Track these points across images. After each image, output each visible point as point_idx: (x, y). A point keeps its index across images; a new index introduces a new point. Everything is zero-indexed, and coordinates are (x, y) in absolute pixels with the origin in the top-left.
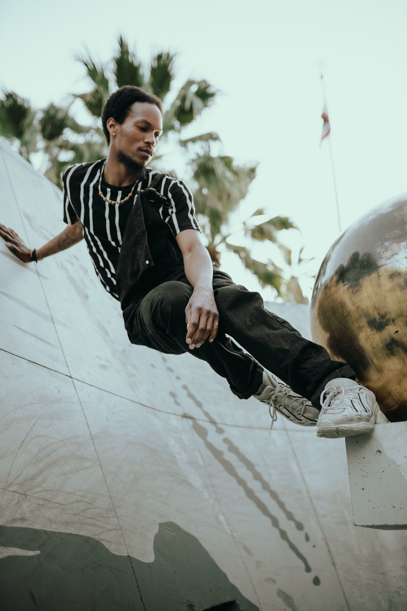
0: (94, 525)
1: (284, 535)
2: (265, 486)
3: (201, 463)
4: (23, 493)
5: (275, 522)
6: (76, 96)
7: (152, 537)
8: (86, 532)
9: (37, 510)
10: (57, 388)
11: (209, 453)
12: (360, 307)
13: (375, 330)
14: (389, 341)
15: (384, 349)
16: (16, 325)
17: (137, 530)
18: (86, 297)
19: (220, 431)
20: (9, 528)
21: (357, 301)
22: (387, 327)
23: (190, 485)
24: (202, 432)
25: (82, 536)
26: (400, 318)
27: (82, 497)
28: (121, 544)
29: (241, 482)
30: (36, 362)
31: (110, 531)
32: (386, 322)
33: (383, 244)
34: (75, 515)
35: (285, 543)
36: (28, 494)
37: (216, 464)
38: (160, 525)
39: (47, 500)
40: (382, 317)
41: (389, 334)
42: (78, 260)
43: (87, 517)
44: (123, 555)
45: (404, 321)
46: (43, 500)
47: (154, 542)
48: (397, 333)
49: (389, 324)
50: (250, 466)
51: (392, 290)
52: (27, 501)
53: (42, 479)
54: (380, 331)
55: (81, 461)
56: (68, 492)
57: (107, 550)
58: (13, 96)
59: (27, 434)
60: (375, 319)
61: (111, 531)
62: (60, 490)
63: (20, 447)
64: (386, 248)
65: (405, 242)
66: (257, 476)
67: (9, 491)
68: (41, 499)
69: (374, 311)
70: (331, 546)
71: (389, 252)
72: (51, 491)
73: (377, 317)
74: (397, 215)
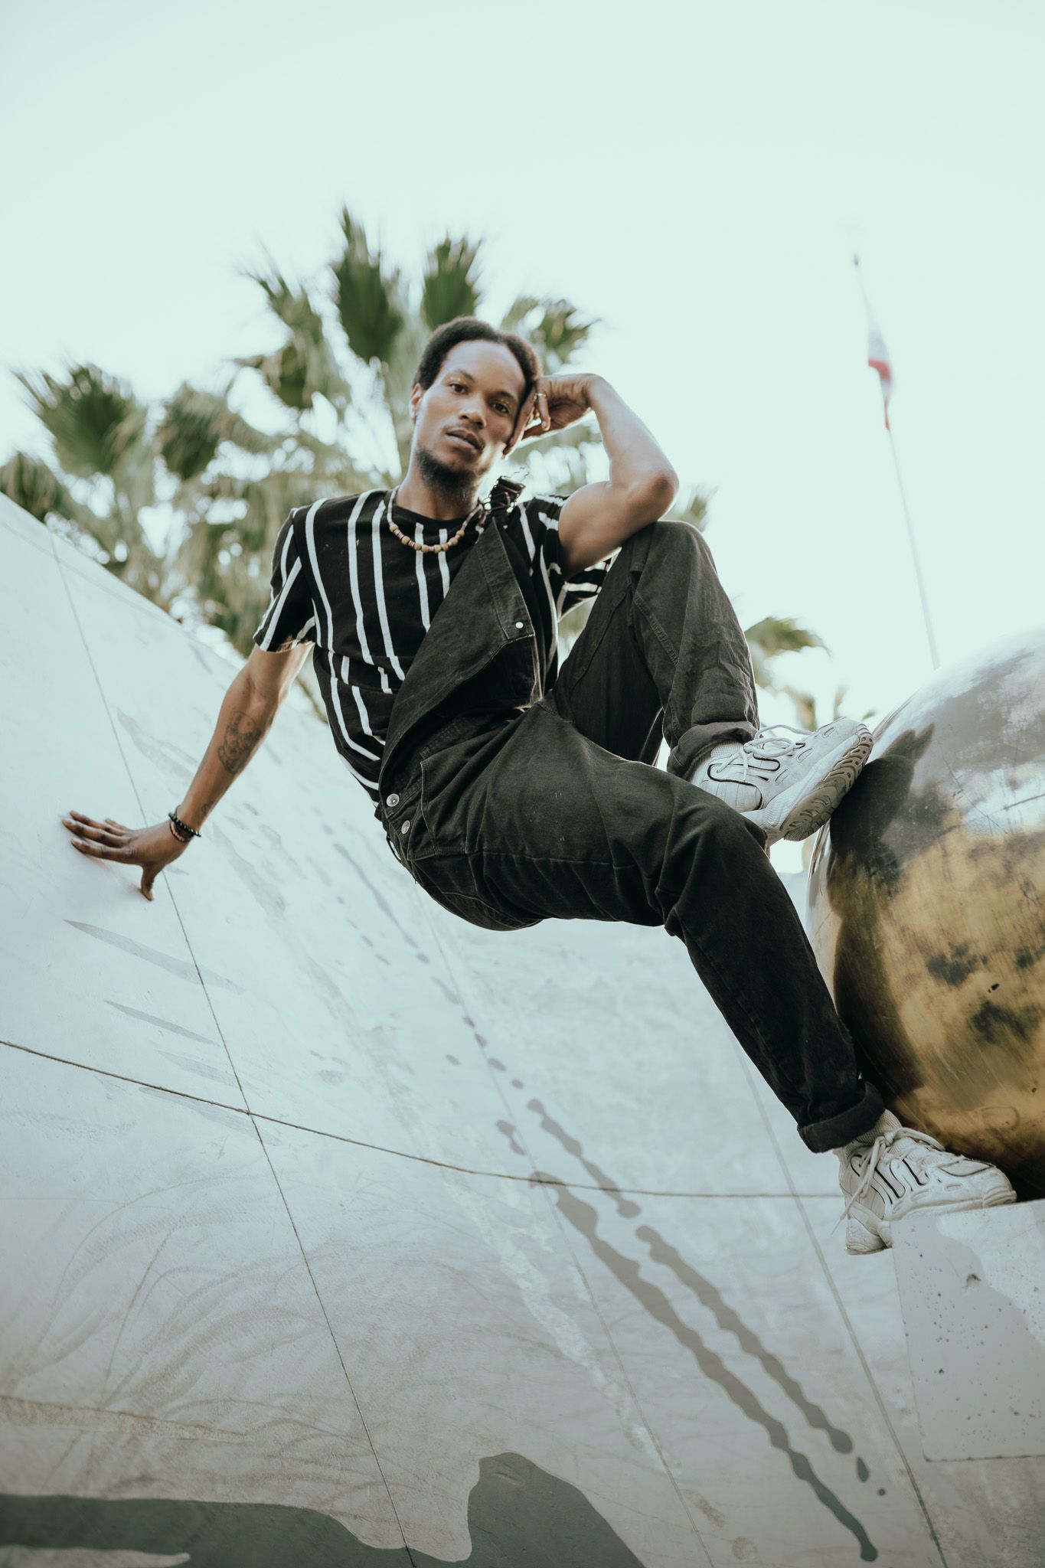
0: (318, 1478)
1: (802, 1467)
2: (750, 1343)
3: (584, 1296)
4: (144, 1415)
5: (778, 1436)
6: (242, 363)
7: (465, 1497)
8: (297, 1497)
9: (179, 1454)
10: (216, 1144)
11: (602, 1268)
12: (908, 928)
13: (946, 983)
14: (979, 1009)
15: (970, 1027)
16: (113, 1001)
17: (424, 1481)
18: (281, 904)
19: (628, 1210)
20: (112, 1503)
21: (901, 914)
22: (971, 975)
23: (558, 1354)
24: (582, 1217)
25: (290, 1508)
26: (1000, 953)
27: (286, 1410)
28: (385, 1521)
29: (688, 1337)
30: (163, 1087)
31: (359, 1491)
32: (970, 963)
33: (952, 775)
34: (271, 1456)
35: (806, 1488)
36: (156, 1416)
37: (623, 1294)
38: (484, 1463)
39: (201, 1427)
40: (960, 951)
41: (978, 993)
42: (256, 813)
43: (301, 1460)
44: (391, 1547)
45: (1009, 960)
46: (193, 1428)
47: (469, 1507)
48: (996, 990)
49: (977, 969)
50: (707, 1293)
51: (977, 886)
52: (154, 1432)
53: (187, 1376)
54: (956, 985)
55: (281, 1320)
56: (250, 1403)
57: (353, 1538)
58: (92, 374)
59: (148, 1269)
60: (943, 957)
61: (359, 1488)
62: (231, 1399)
63: (133, 1301)
64: (960, 786)
65: (1001, 770)
66: (728, 1320)
67: (109, 1412)
68: (188, 1426)
69: (941, 937)
70: (925, 1490)
71: (967, 794)
72: (211, 1402)
73: (949, 954)
74: (983, 700)
